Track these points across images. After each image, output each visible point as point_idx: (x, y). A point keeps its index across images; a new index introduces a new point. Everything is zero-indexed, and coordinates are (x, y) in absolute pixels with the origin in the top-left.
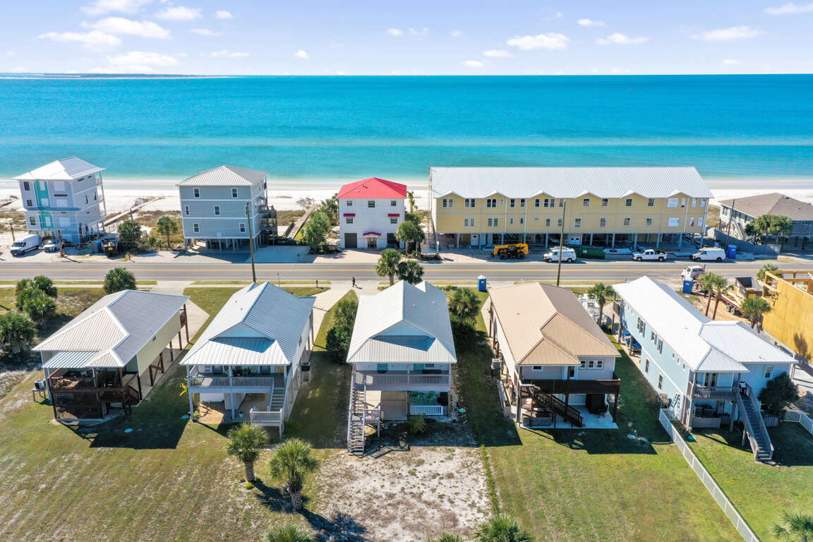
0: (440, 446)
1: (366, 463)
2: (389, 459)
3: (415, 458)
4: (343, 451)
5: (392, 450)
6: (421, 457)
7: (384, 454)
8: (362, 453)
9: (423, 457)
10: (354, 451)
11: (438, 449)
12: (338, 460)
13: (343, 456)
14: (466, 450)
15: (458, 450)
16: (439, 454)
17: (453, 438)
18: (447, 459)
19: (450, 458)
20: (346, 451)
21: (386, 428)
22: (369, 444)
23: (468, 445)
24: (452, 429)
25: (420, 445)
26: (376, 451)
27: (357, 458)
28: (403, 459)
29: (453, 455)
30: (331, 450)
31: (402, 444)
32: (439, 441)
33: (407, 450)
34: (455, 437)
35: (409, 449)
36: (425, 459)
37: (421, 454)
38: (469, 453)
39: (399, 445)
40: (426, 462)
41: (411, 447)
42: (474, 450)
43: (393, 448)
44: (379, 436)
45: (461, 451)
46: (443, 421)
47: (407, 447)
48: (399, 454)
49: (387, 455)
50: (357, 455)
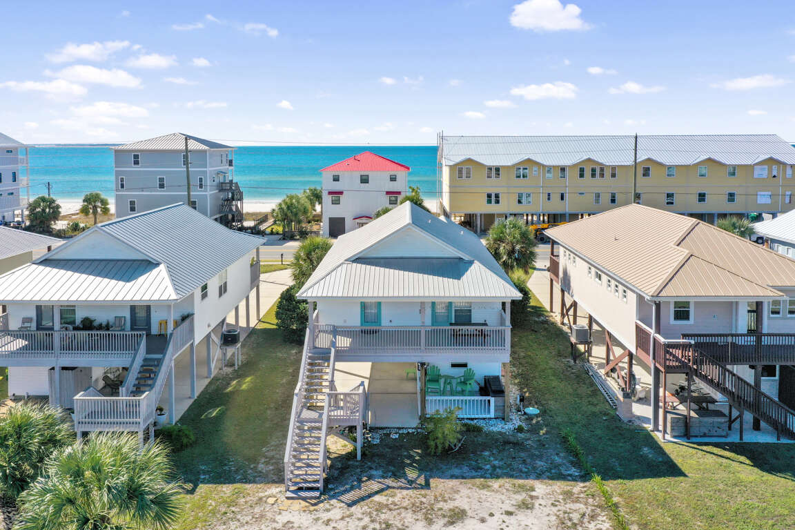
0: (498, 477)
1: (325, 516)
2: (380, 508)
3: (441, 505)
4: (274, 490)
5: (388, 487)
6: (457, 504)
7: (370, 496)
8: (317, 494)
9: (461, 502)
10: (301, 489)
11: (495, 484)
12: (257, 510)
13: (271, 500)
14: (559, 486)
15: (541, 488)
16: (499, 496)
17: (524, 462)
18: (519, 507)
19: (526, 506)
20: (282, 488)
21: (377, 441)
22: (336, 473)
23: (561, 477)
24: (517, 445)
25: (453, 477)
26: (352, 488)
27: (304, 503)
28: (415, 508)
29: (532, 497)
30: (248, 486)
31: (411, 474)
32: (494, 467)
33: (422, 487)
34: (528, 461)
35: (427, 485)
36: (466, 507)
37: (457, 496)
38: (568, 495)
39: (404, 476)
40: (469, 513)
41: (432, 481)
42: (578, 487)
43: (389, 482)
44: (359, 457)
45: (549, 490)
46: (495, 429)
47: (421, 481)
48: (403, 496)
49: (377, 498)
50: (304, 499)
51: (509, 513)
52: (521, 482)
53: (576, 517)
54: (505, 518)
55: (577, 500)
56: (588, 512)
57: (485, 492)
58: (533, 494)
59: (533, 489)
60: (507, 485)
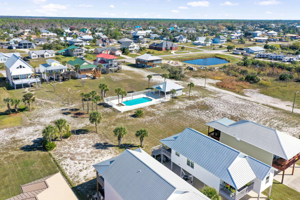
16: (90, 177)
19: (85, 177)
34: (88, 187)
45: (82, 182)
51: (87, 174)
52: (88, 181)
53: (76, 178)
54: (87, 173)
55: (76, 181)
56: (74, 180)
57: (93, 176)
58: (84, 180)
59: (85, 180)
60: (90, 179)
